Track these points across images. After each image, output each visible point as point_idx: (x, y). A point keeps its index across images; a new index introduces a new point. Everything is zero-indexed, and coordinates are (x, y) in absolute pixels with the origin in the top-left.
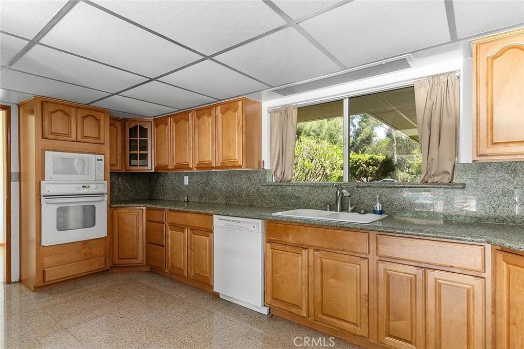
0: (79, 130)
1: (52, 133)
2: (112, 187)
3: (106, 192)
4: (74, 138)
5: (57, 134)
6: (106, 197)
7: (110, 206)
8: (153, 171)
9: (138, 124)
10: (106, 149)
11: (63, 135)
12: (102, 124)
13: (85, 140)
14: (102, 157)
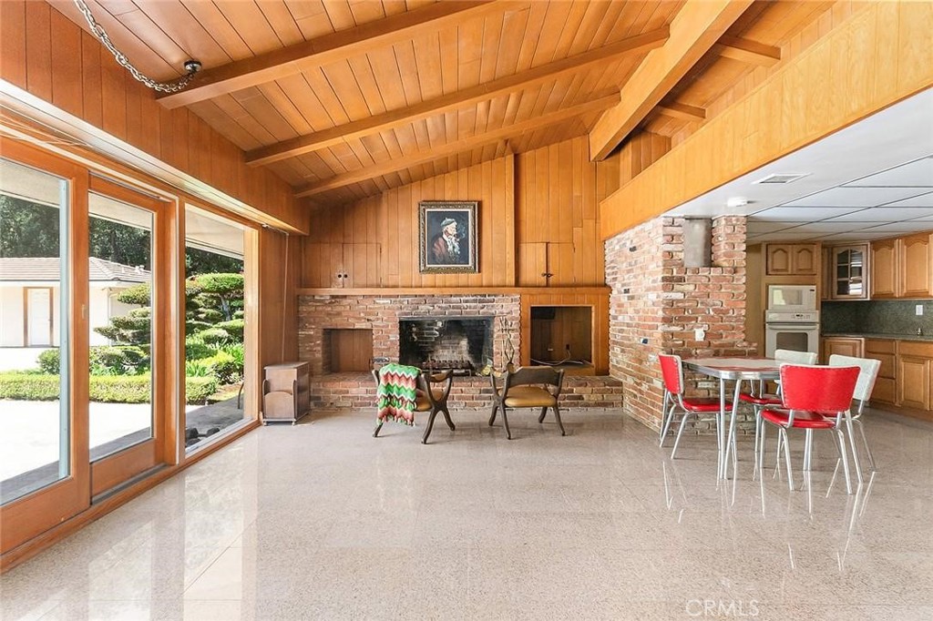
0: (795, 264)
1: (774, 270)
2: (822, 316)
3: (817, 320)
4: (790, 273)
5: (777, 270)
6: (818, 326)
7: (821, 335)
8: (869, 299)
9: (849, 248)
10: (818, 279)
11: (782, 270)
12: (815, 256)
13: (800, 273)
14: (814, 287)
